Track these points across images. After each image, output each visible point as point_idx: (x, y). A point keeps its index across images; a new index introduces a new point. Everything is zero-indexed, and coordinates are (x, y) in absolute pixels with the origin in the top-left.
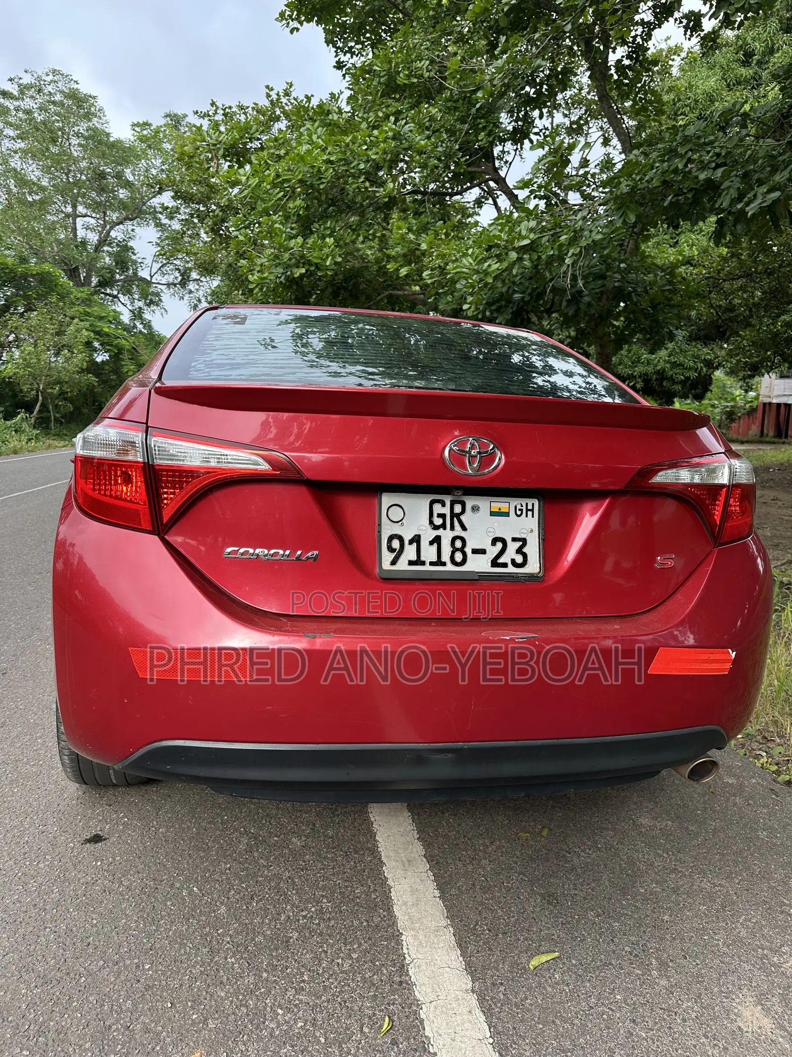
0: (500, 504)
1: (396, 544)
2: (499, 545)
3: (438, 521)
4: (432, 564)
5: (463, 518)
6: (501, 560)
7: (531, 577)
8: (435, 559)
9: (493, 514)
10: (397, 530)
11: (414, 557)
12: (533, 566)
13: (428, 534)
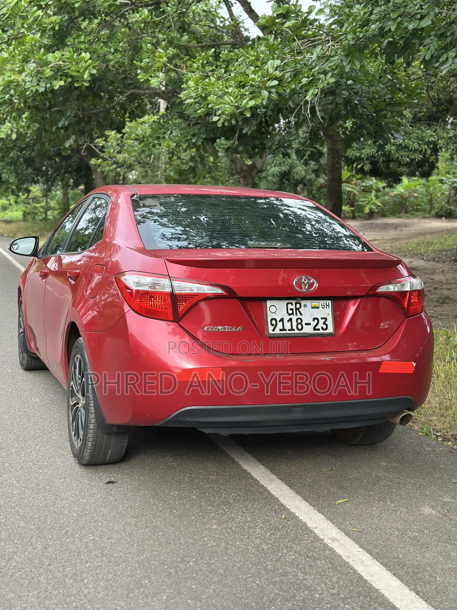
0: (316, 303)
1: (274, 322)
2: (316, 321)
3: (290, 312)
4: (289, 330)
5: (300, 310)
6: (317, 328)
7: (330, 334)
8: (290, 328)
9: (313, 308)
10: (274, 316)
11: (282, 328)
12: (331, 329)
13: (287, 318)
